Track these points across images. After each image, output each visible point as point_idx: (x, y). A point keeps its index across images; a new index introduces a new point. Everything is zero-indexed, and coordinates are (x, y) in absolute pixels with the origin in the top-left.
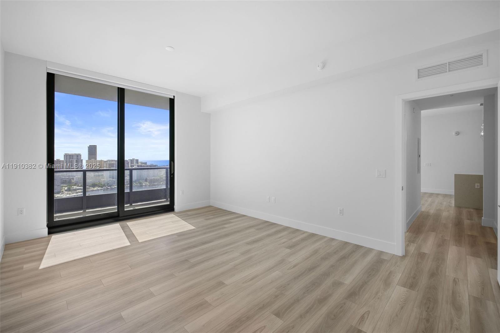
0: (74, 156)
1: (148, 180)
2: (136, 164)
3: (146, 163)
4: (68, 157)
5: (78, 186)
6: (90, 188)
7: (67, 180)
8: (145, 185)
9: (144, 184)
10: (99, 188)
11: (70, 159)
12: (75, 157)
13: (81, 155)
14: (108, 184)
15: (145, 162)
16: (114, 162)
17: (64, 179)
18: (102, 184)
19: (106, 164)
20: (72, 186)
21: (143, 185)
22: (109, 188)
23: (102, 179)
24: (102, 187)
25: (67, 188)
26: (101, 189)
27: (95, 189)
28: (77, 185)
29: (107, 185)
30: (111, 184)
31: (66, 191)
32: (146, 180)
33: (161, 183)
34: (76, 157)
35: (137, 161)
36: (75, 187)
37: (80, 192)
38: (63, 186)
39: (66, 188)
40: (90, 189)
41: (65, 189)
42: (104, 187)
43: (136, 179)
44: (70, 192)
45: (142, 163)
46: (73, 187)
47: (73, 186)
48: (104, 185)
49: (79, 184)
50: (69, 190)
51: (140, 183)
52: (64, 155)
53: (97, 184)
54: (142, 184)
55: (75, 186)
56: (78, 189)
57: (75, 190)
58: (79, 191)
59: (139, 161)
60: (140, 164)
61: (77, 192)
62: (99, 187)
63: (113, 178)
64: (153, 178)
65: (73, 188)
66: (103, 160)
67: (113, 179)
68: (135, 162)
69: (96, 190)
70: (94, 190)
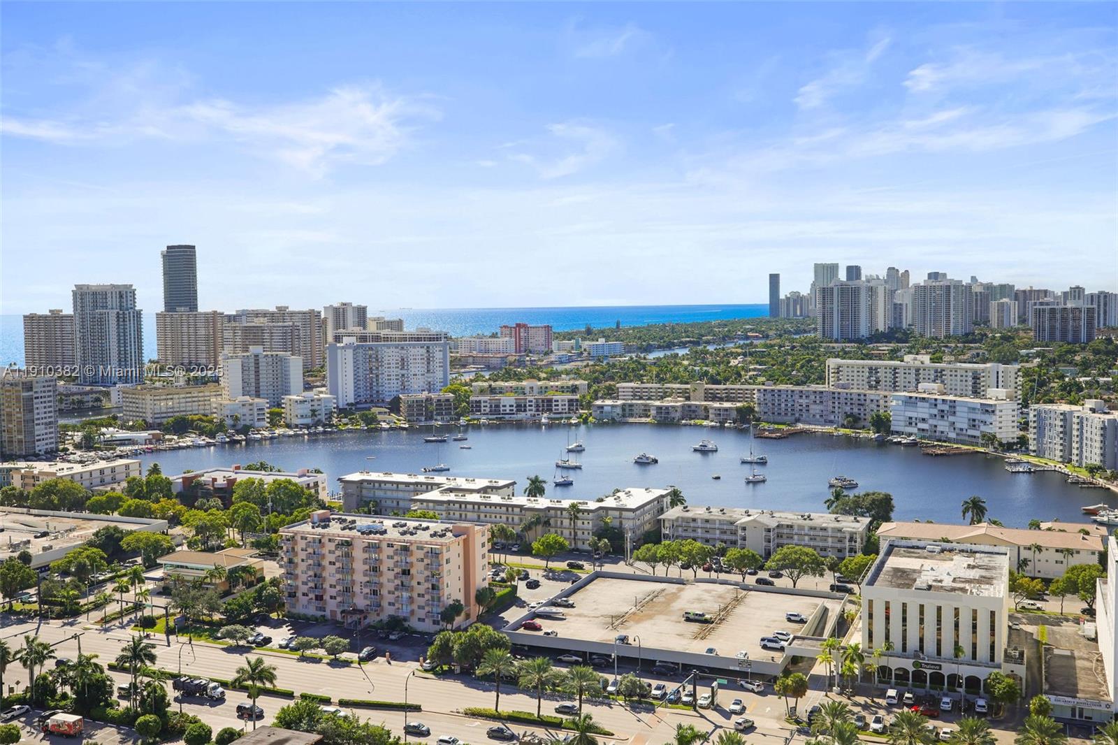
0: (109, 295)
1: (403, 407)
2: (358, 330)
3: (398, 325)
4: (88, 299)
5: (123, 427)
6: (167, 437)
7: (86, 398)
8: (391, 429)
9: (384, 425)
10: (202, 440)
11: (95, 307)
12: (113, 302)
13: (133, 292)
14: (237, 419)
15: (396, 318)
16: (262, 319)
17: (75, 398)
18: (211, 421)
19: (234, 329)
20: (103, 426)
21: (382, 430)
22: (239, 442)
23: (213, 399)
24: (212, 435)
25: (80, 434)
26: (209, 445)
27: (187, 441)
28: (119, 422)
29: (233, 426)
30: (248, 423)
31: (78, 446)
32: (394, 406)
33: (463, 421)
34: (116, 302)
35: (361, 312)
36: (110, 432)
37: (127, 456)
38: (66, 428)
39: (78, 437)
40: (164, 441)
41: (75, 438)
42: (220, 437)
43: (352, 401)
44: (92, 454)
45: (382, 324)
46: (104, 430)
47: (107, 426)
48: (221, 427)
49: (129, 421)
50: (88, 444)
51: (370, 420)
52: (75, 293)
53: (193, 421)
54: (379, 422)
55: (111, 426)
56: (123, 442)
57: (111, 444)
58: (122, 448)
59: (369, 315)
60: (372, 328)
61: (118, 453)
62: (200, 435)
63: (258, 396)
64: (425, 395)
65: (104, 434)
66: (219, 311)
67: (257, 400)
68: (351, 318)
69: (188, 447)
70: (180, 448)
